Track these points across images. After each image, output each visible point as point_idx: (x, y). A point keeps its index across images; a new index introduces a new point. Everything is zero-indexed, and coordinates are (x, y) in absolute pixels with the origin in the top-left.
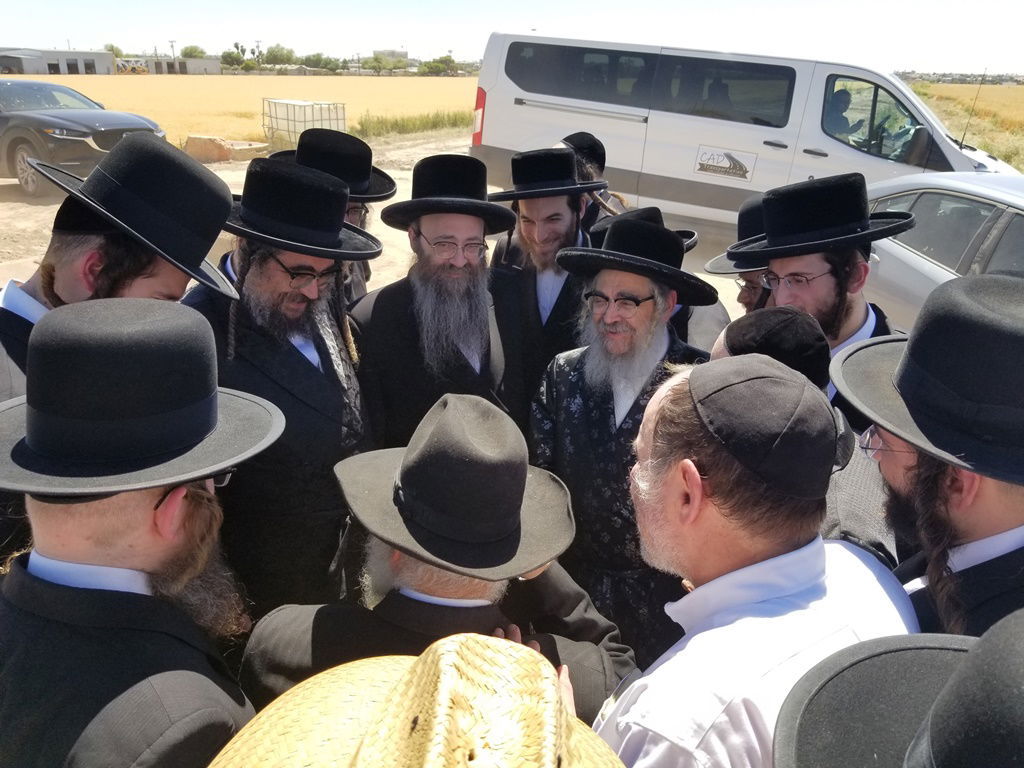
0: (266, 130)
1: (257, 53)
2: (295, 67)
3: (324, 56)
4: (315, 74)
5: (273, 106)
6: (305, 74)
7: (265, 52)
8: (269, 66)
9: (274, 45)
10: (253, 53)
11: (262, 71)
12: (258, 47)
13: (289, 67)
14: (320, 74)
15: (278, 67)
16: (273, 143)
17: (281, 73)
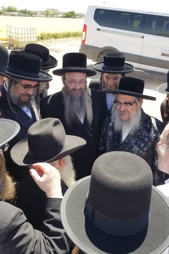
0: (8, 37)
1: (4, 8)
2: (17, 13)
3: (28, 10)
4: (24, 16)
5: (10, 28)
6: (21, 16)
7: (6, 8)
8: (8, 13)
9: (10, 6)
10: (2, 8)
11: (5, 14)
12: (4, 6)
13: (15, 13)
14: (26, 16)
15: (11, 13)
16: (10, 41)
17: (12, 15)
